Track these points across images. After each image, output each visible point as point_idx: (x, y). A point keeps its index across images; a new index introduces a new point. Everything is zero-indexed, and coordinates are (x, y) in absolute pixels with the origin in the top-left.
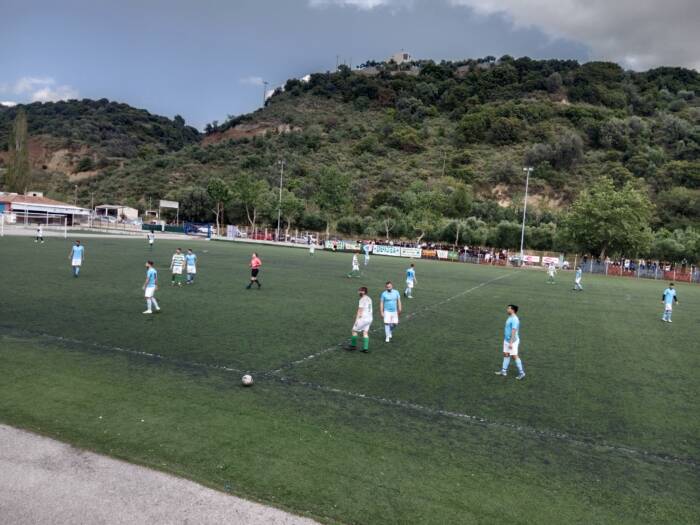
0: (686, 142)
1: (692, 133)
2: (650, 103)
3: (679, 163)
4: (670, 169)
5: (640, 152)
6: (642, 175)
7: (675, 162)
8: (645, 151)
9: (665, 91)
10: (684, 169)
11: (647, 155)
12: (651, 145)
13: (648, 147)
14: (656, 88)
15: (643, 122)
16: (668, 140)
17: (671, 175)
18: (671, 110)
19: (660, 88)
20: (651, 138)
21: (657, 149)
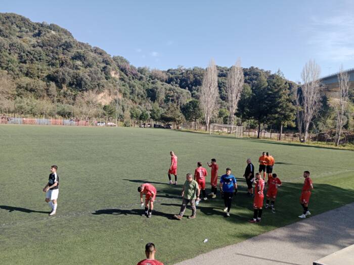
0: (27, 55)
1: (29, 50)
2: (7, 31)
3: (24, 64)
4: (20, 67)
5: (4, 57)
6: (6, 69)
7: (21, 64)
8: (7, 56)
9: (14, 26)
10: (27, 68)
11: (8, 59)
12: (10, 54)
13: (8, 55)
14: (10, 24)
15: (4, 41)
16: (18, 52)
17: (21, 71)
18: (18, 36)
19: (12, 24)
20: (9, 50)
21: (13, 57)
